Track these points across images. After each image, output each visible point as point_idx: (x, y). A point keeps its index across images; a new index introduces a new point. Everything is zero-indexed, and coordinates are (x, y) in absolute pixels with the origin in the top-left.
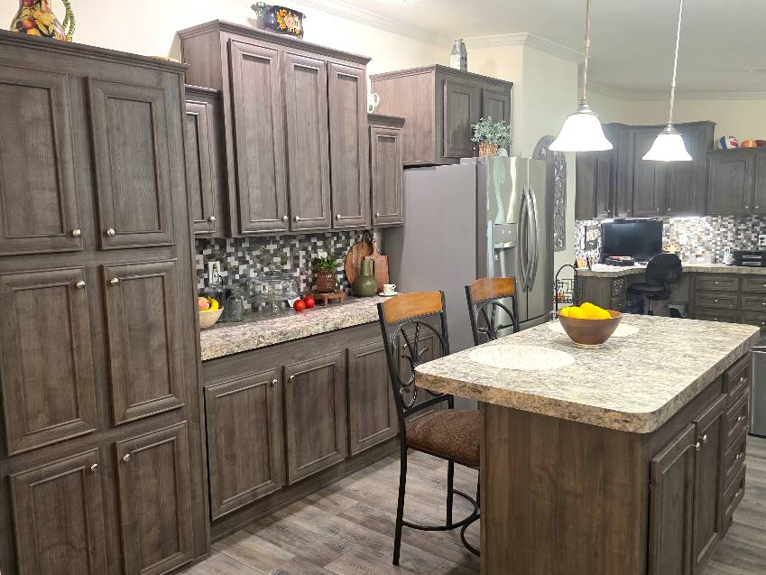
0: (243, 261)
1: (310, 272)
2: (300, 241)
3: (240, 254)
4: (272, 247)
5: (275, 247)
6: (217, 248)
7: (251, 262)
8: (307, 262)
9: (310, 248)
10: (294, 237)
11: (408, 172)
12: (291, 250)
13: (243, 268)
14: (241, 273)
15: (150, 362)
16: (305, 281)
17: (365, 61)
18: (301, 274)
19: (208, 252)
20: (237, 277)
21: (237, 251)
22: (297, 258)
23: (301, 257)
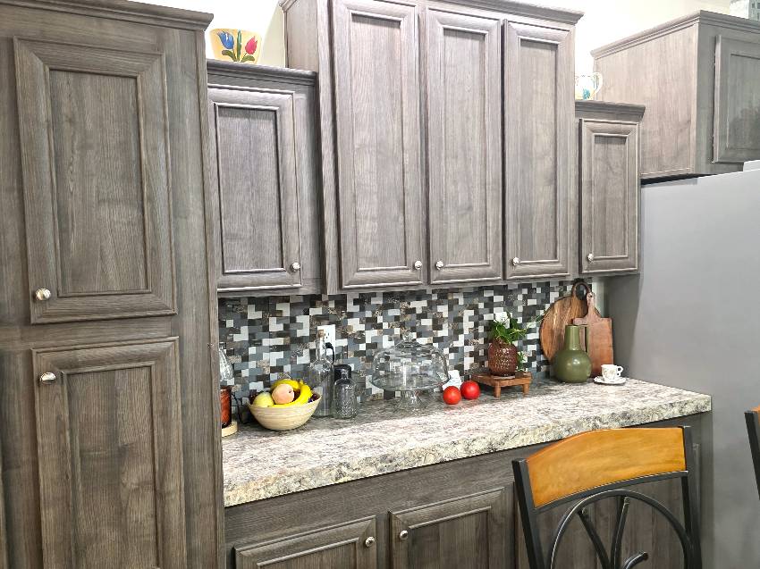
0: (372, 323)
1: (481, 341)
2: (467, 295)
3: (368, 314)
4: (419, 305)
5: (424, 303)
6: (332, 305)
7: (385, 326)
8: (476, 325)
9: (481, 306)
10: (456, 291)
11: (649, 190)
12: (450, 309)
13: (370, 335)
14: (368, 341)
15: (121, 512)
16: (472, 354)
17: (573, 18)
18: (466, 343)
19: (317, 311)
20: (362, 347)
21: (362, 309)
22: (460, 320)
23: (466, 318)
